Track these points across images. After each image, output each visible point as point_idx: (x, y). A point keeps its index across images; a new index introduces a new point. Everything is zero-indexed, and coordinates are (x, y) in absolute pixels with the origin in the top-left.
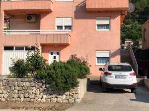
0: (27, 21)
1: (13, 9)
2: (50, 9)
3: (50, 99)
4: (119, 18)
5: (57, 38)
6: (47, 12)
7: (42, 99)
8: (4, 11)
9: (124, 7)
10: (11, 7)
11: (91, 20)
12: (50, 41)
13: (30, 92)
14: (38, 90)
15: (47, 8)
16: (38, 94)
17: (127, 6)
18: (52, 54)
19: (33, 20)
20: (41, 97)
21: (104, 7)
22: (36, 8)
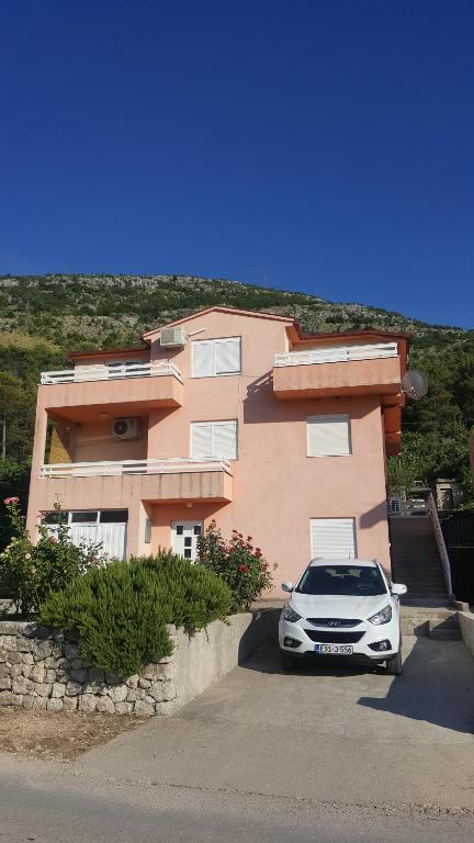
0: (115, 435)
1: (71, 403)
2: (172, 400)
3: (74, 701)
4: (375, 416)
5: (192, 482)
6: (166, 408)
7: (50, 696)
8: (47, 410)
9: (386, 381)
10: (66, 400)
11: (292, 424)
12: (169, 492)
13: (17, 670)
14: (41, 664)
15: (163, 397)
16: (41, 679)
17: (397, 380)
18: (180, 531)
19: (131, 432)
20: (47, 689)
21: (326, 384)
22: (133, 399)
